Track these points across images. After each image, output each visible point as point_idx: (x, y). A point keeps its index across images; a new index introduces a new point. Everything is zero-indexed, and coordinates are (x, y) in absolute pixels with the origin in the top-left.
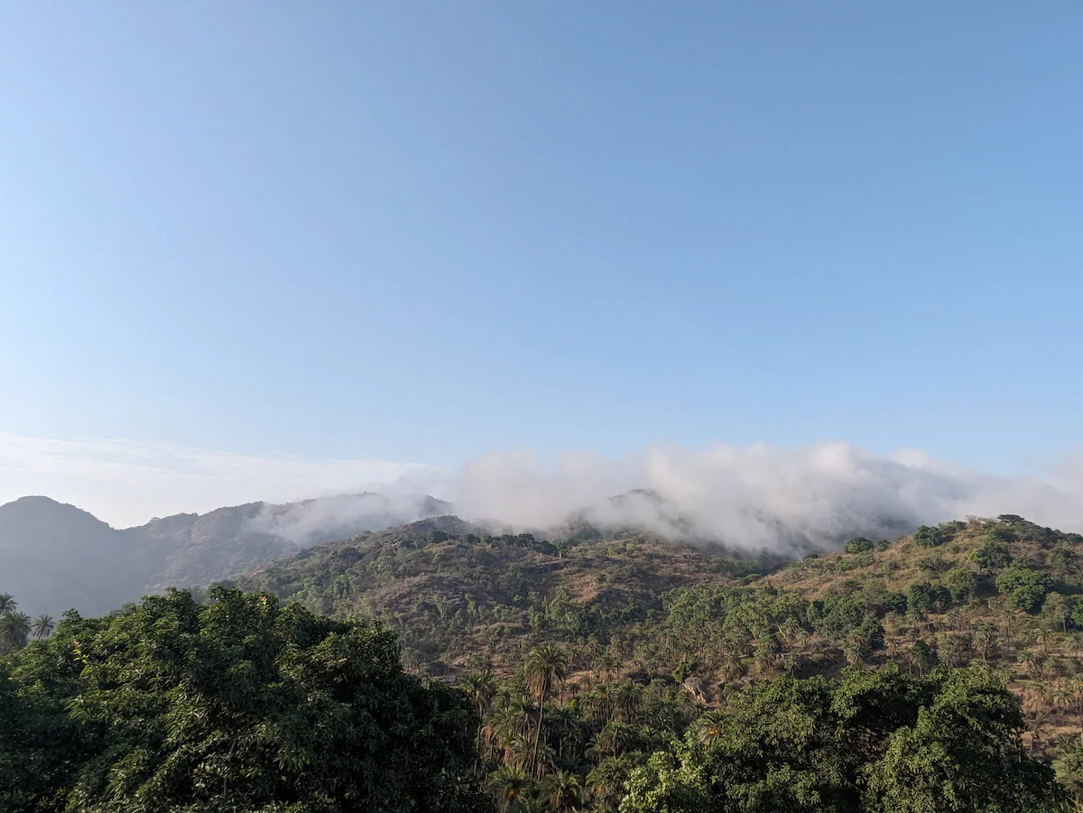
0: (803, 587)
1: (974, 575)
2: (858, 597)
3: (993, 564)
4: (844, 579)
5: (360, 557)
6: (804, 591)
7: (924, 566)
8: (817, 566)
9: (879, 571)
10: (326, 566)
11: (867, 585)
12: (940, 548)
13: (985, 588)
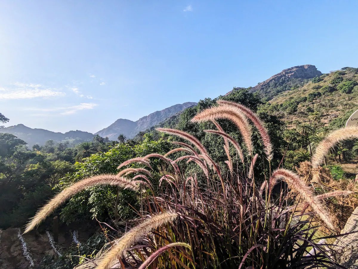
0: (278, 101)
1: (330, 87)
2: (293, 100)
3: (337, 83)
4: (289, 97)
5: (176, 117)
6: (278, 102)
7: (314, 88)
8: (282, 96)
9: (300, 93)
10: (170, 120)
11: (295, 97)
12: (320, 82)
13: (332, 90)
